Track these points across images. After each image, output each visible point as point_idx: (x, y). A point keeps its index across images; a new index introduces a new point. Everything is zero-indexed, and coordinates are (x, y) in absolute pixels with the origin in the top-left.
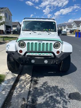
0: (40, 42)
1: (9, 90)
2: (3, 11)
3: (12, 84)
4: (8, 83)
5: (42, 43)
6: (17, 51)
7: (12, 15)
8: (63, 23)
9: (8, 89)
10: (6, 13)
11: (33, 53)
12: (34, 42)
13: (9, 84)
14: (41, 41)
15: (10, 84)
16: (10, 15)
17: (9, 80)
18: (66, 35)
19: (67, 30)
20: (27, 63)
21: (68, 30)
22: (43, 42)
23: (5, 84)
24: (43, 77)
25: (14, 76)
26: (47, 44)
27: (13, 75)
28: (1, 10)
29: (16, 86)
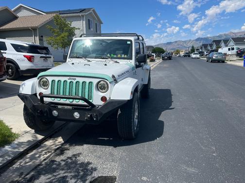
0: (72, 80)
1: (11, 158)
2: (83, 16)
3: (22, 150)
4: (15, 148)
5: (75, 82)
6: (36, 94)
7: (102, 23)
8: (227, 33)
9: (9, 156)
10: (89, 20)
11: (54, 99)
12: (63, 79)
13: (17, 150)
14: (74, 78)
15: (19, 149)
16: (98, 24)
17: (20, 144)
18: (223, 62)
19: (229, 49)
20: (45, 115)
21: (233, 49)
22: (78, 79)
23: (10, 148)
24: (82, 145)
25: (35, 139)
26: (84, 83)
27: (35, 136)
28: (80, 14)
29: (27, 154)
